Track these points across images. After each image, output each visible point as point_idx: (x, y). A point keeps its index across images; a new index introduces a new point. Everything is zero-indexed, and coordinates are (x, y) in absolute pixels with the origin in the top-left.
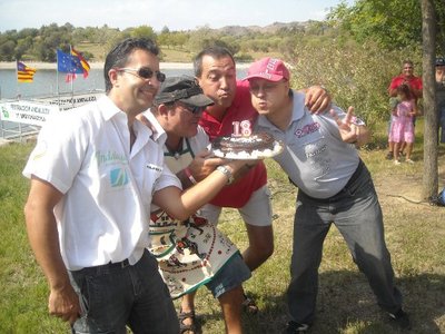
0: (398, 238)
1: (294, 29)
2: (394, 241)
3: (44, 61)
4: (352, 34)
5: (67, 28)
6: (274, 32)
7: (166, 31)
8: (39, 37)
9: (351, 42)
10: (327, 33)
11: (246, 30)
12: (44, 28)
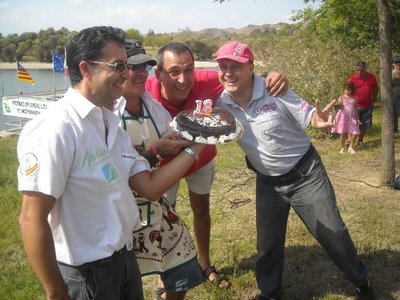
0: (358, 219)
1: (267, 31)
2: (356, 222)
3: (42, 61)
4: (317, 34)
5: (63, 32)
6: (248, 34)
7: (151, 34)
8: (37, 41)
9: (317, 42)
10: (296, 34)
11: (223, 32)
12: (42, 32)
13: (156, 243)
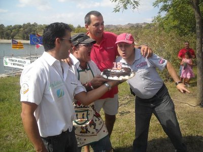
0: (185, 122)
1: (137, 26)
2: (184, 124)
3: (24, 39)
4: (164, 29)
5: (35, 25)
6: (128, 28)
7: (79, 27)
8: (22, 29)
9: (163, 32)
10: (152, 28)
11: (115, 27)
12: (24, 25)
13: (93, 126)
